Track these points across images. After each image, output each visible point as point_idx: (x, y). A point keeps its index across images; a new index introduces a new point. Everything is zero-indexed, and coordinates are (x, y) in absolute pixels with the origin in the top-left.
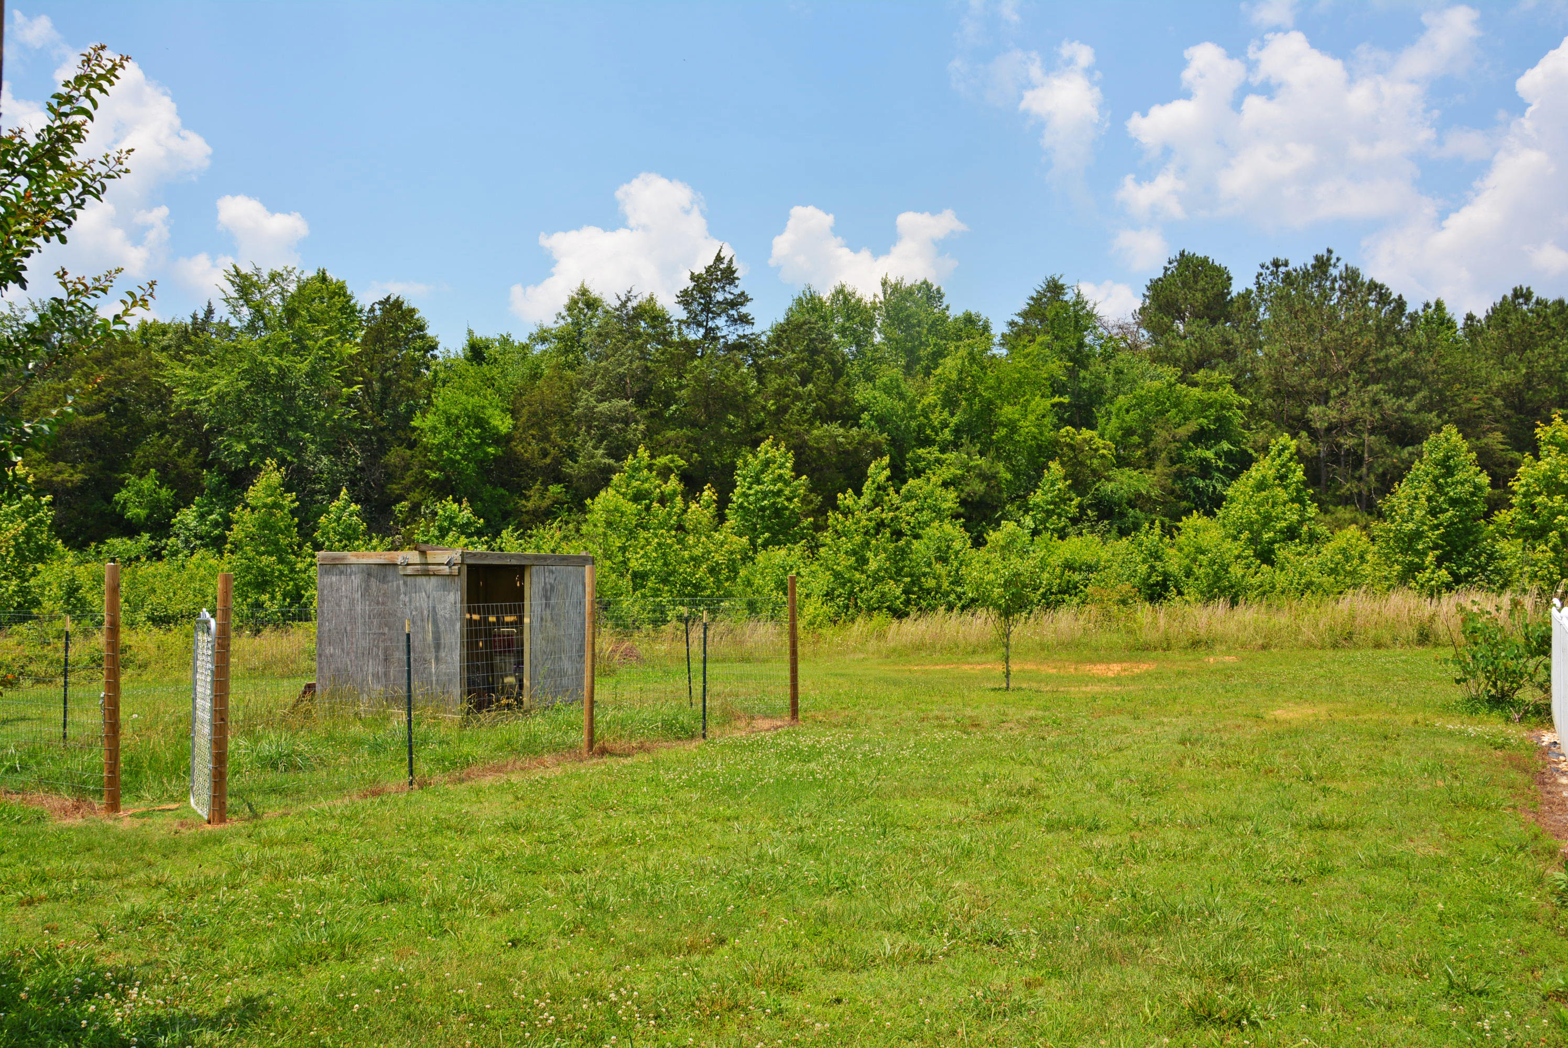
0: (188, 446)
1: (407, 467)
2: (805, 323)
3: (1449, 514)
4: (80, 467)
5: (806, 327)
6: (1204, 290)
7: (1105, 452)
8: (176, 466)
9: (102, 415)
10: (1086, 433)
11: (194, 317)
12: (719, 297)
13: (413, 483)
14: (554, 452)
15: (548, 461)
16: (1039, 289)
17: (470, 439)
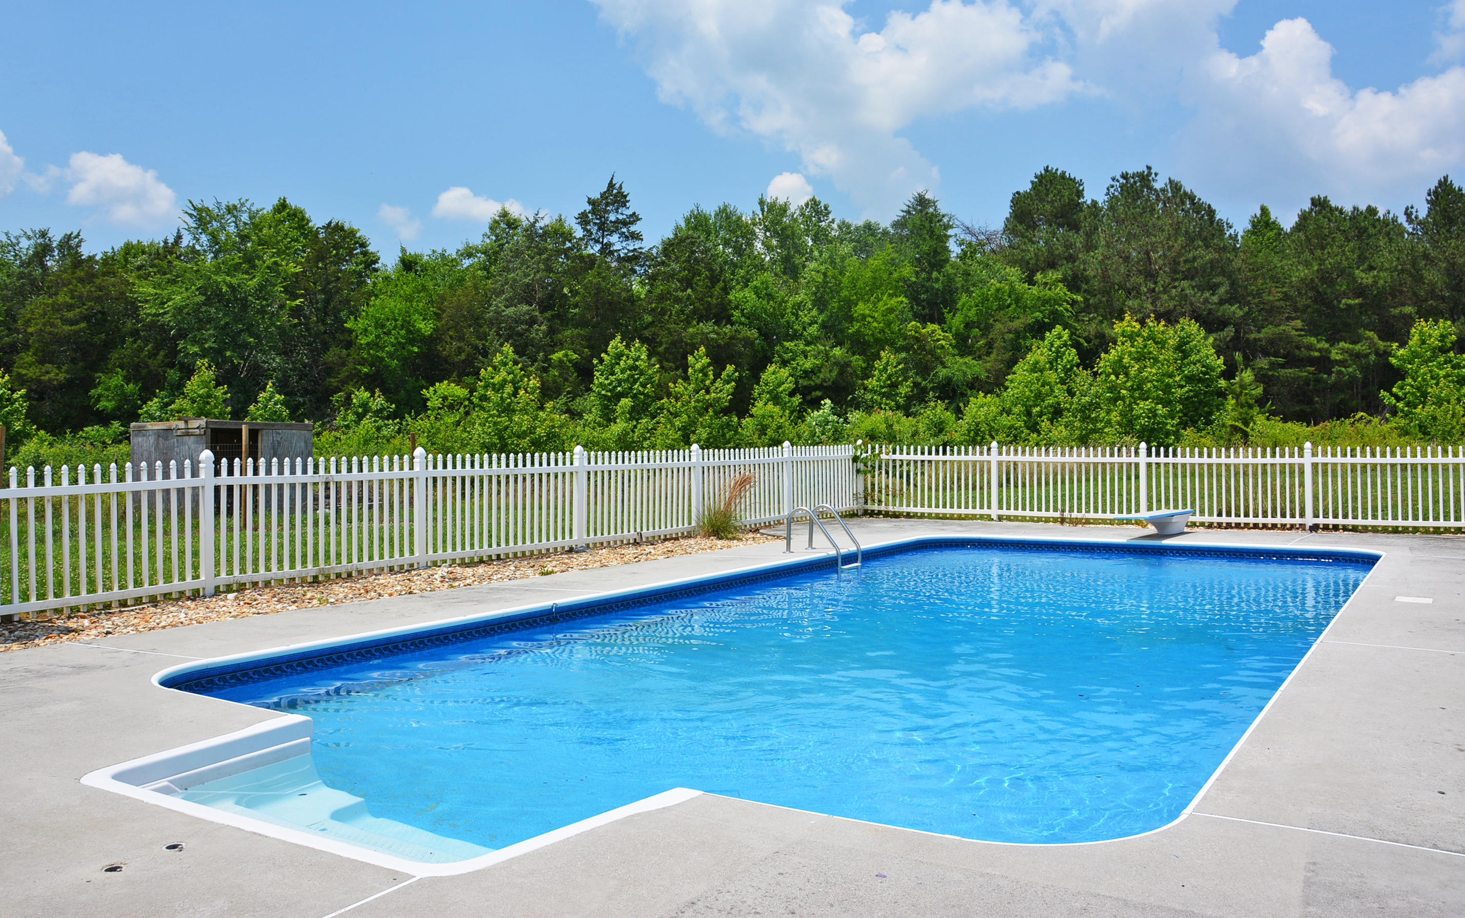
0: (157, 349)
1: (344, 364)
2: (687, 238)
3: (1186, 389)
4: (64, 368)
5: (688, 241)
6: (1052, 202)
7: (943, 342)
8: (147, 366)
9: (83, 325)
10: (931, 327)
11: (166, 242)
12: (612, 217)
13: (348, 377)
14: (468, 349)
15: (463, 357)
16: (908, 203)
17: (396, 338)
